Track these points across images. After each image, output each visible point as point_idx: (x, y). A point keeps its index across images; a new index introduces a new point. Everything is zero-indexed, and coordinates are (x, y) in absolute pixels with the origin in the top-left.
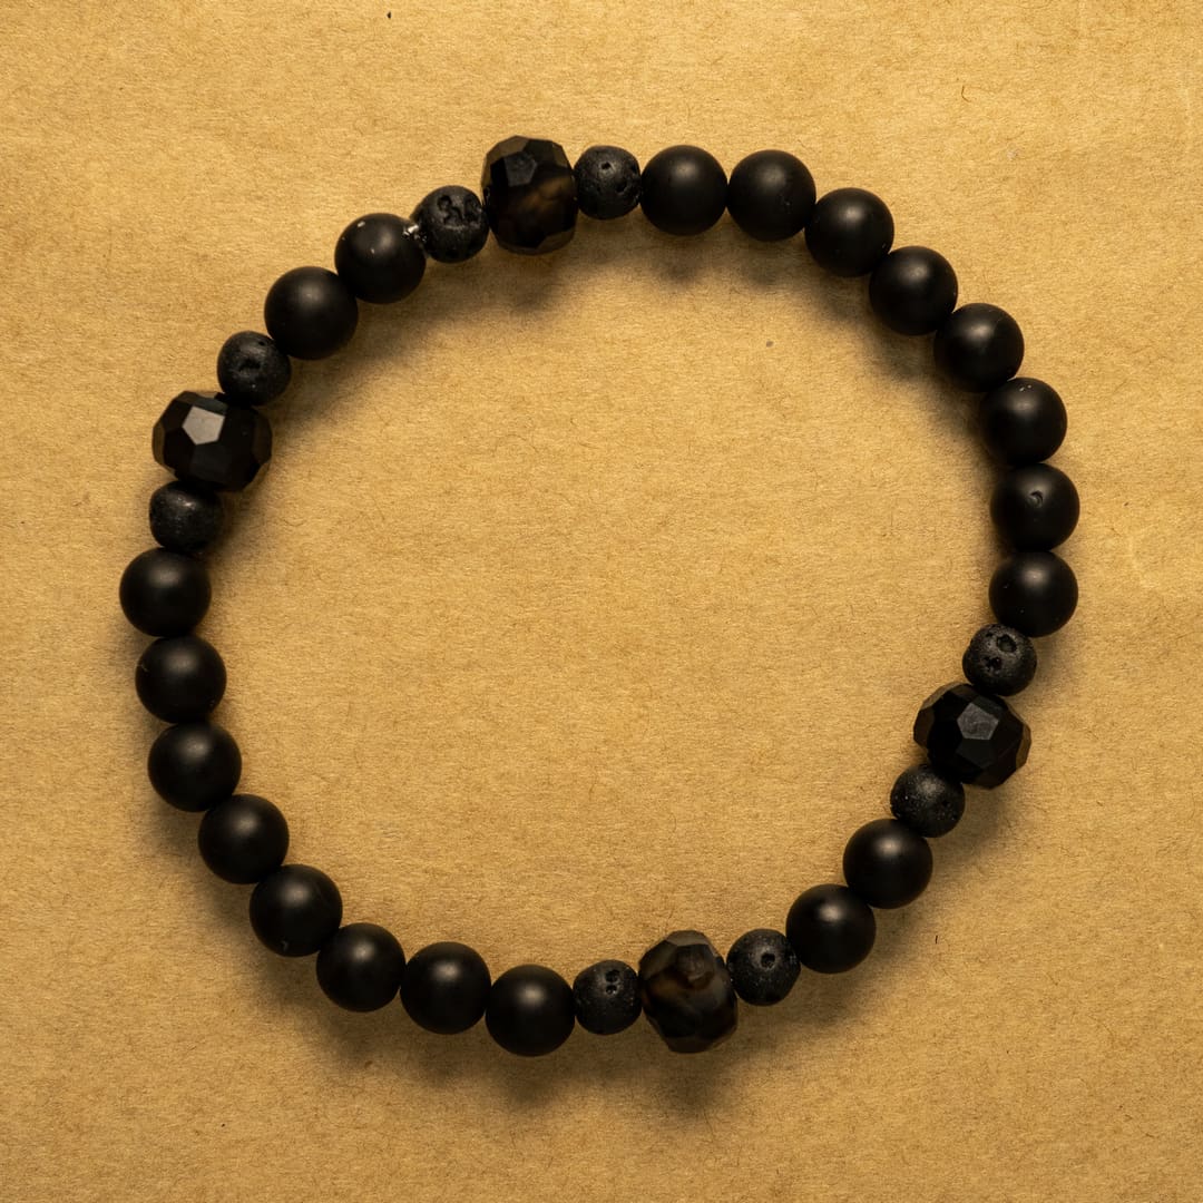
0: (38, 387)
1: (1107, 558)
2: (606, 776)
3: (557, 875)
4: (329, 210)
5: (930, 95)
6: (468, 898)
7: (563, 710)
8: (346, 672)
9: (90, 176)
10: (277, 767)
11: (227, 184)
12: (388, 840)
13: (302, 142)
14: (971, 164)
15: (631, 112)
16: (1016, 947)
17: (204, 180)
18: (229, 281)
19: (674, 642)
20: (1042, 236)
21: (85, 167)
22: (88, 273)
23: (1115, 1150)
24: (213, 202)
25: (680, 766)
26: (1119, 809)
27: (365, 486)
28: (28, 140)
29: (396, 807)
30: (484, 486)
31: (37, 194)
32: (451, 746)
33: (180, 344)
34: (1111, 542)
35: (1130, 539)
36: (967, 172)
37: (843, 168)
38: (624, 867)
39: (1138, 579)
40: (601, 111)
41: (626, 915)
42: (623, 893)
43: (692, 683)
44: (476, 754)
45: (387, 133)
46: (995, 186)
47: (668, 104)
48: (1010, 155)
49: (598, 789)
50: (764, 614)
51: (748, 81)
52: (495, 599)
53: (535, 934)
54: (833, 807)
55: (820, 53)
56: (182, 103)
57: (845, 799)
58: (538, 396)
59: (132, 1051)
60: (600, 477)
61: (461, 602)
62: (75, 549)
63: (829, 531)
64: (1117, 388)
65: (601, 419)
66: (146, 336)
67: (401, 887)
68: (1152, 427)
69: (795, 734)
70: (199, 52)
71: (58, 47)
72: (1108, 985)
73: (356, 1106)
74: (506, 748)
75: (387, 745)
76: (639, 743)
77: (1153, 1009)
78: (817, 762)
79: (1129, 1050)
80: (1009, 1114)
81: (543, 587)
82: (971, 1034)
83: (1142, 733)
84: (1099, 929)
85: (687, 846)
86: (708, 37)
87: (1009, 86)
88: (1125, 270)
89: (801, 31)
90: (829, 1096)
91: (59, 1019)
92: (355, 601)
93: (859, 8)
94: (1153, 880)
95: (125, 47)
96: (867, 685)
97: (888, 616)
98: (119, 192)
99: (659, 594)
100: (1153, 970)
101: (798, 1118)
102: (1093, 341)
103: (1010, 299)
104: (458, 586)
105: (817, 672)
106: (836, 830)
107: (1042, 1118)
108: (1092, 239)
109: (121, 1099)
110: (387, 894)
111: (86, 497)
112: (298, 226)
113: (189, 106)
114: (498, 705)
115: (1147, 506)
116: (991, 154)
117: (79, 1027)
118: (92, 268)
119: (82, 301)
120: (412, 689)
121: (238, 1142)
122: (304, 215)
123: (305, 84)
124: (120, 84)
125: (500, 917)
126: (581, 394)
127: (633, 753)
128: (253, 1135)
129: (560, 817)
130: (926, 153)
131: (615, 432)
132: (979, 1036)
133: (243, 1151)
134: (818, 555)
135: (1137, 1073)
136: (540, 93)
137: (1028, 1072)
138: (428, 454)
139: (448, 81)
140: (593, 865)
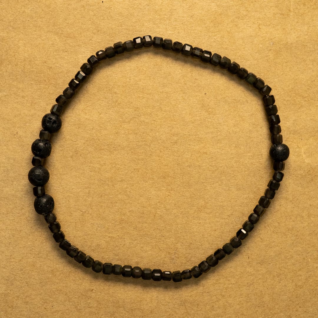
0: (4, 102)
1: (296, 154)
2: (159, 211)
3: (145, 239)
4: (85, 55)
5: (250, 27)
6: (121, 245)
7: (148, 193)
8: (88, 182)
9: (20, 45)
10: (69, 208)
11: (57, 47)
12: (99, 228)
13: (78, 36)
14: (261, 46)
15: (168, 30)
16: (270, 260)
17: (51, 46)
18: (58, 74)
19: (178, 175)
20: (280, 66)
21: (18, 42)
22: (19, 71)
23: (296, 316)
24: (53, 52)
25: (179, 209)
26: (299, 222)
27: (94, 131)
28: (3, 34)
29: (101, 219)
30: (127, 131)
31: (5, 49)
32: (116, 203)
33: (44, 91)
34: (297, 150)
35: (303, 149)
36: (260, 48)
37: (226, 46)
38: (163, 236)
39: (304, 160)
40: (160, 29)
41: (164, 250)
42: (163, 244)
43: (183, 186)
44: (123, 205)
45: (102, 34)
46: (267, 52)
47: (179, 28)
48: (271, 44)
49: (157, 215)
50: (203, 168)
51: (201, 22)
52: (129, 163)
53: (139, 255)
54: (221, 221)
55: (220, 14)
56: (45, 25)
57: (224, 219)
58: (142, 107)
59: (27, 286)
60: (158, 130)
61: (120, 163)
62: (14, 147)
63: (221, 145)
64: (300, 107)
65: (159, 114)
66: (34, 89)
67: (102, 241)
68: (309, 118)
69: (211, 201)
70: (50, 11)
71: (11, 9)
72: (295, 270)
73: (89, 302)
74: (132, 203)
75: (99, 202)
76: (168, 203)
77: (307, 277)
78: (217, 209)
79: (301, 288)
80: (268, 306)
81: (143, 159)
82: (258, 284)
83: (305, 202)
84: (293, 255)
85: (181, 231)
86: (190, 10)
87: (272, 25)
88: (302, 75)
89: (215, 8)
90: (219, 300)
91: (8, 277)
92: (91, 162)
93: (231, 2)
94: (308, 242)
95: (30, 9)
96: (231, 188)
97: (237, 169)
98: (27, 49)
99: (174, 162)
100: (307, 267)
101: (210, 306)
102: (293, 95)
103: (271, 83)
104: (120, 159)
105: (217, 184)
106: (222, 227)
107: (277, 307)
108: (293, 67)
109: (24, 299)
110: (98, 243)
111: (17, 133)
112: (77, 59)
113: (47, 26)
114: (130, 192)
115: (307, 140)
116: (267, 43)
117: (13, 279)
118: (20, 70)
119: (17, 79)
120: (106, 187)
121: (56, 311)
122: (78, 56)
123: (80, 20)
124: (28, 19)
125: (129, 250)
126: (154, 107)
127: (166, 205)
128: (61, 309)
129: (146, 223)
130: (249, 42)
131: (163, 117)
132: (260, 284)
133: (58, 314)
134: (218, 152)
135: (303, 295)
136: (144, 24)
137: (273, 294)
138: (112, 123)
139: (119, 20)
140: (155, 236)
